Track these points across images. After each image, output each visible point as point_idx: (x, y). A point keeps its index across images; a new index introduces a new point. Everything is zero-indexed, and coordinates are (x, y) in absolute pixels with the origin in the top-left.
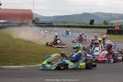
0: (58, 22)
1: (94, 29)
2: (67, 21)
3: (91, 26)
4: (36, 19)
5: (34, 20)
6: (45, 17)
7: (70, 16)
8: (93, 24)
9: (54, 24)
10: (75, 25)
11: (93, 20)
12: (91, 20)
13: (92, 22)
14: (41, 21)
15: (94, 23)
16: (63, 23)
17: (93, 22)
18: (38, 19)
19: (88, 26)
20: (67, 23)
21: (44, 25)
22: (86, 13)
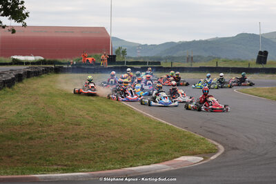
0: (174, 57)
1: (269, 76)
2: (198, 56)
3: (260, 66)
4: (117, 51)
5: (114, 54)
6: (140, 45)
7: (206, 42)
8: (265, 63)
9: (164, 65)
10: (219, 66)
11: (266, 53)
12: (260, 53)
13: (263, 57)
14: (132, 55)
15: (268, 60)
16: (188, 62)
17: (266, 58)
18: (124, 52)
19: (252, 66)
20: (197, 61)
21: (139, 67)
22: (246, 34)
